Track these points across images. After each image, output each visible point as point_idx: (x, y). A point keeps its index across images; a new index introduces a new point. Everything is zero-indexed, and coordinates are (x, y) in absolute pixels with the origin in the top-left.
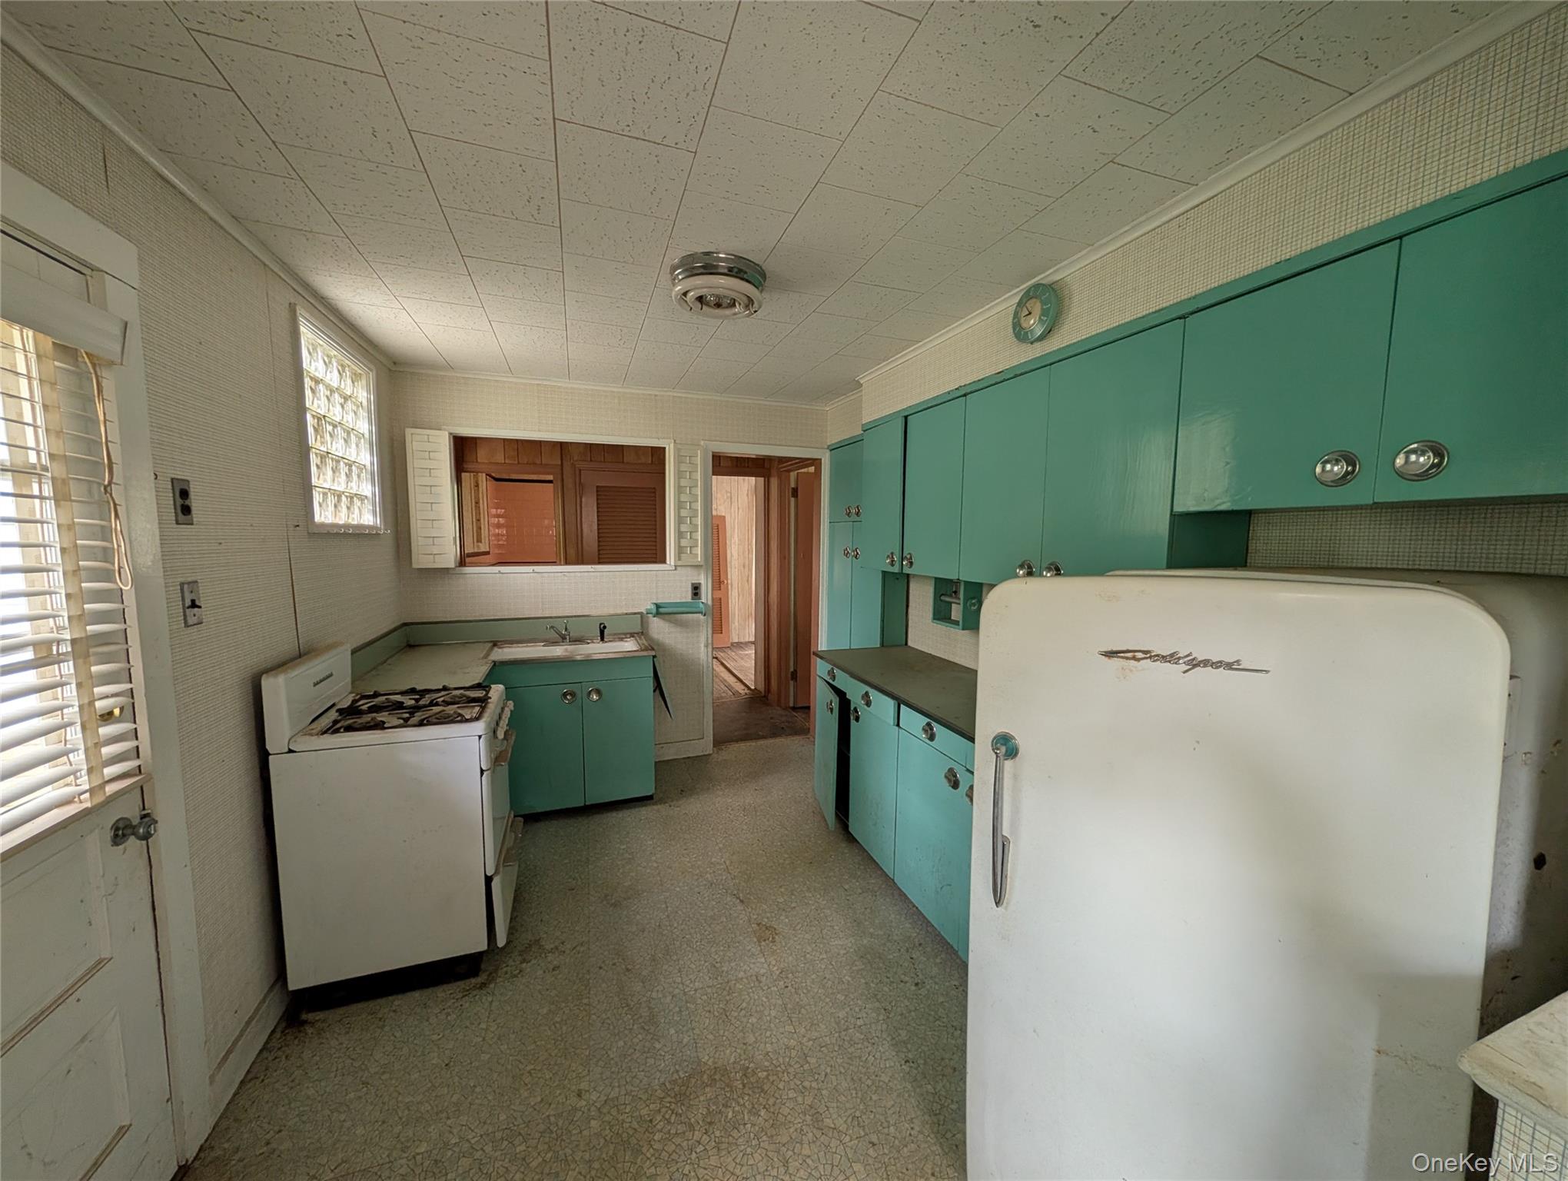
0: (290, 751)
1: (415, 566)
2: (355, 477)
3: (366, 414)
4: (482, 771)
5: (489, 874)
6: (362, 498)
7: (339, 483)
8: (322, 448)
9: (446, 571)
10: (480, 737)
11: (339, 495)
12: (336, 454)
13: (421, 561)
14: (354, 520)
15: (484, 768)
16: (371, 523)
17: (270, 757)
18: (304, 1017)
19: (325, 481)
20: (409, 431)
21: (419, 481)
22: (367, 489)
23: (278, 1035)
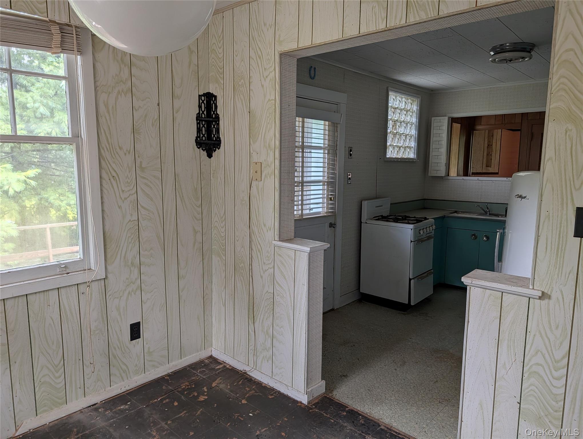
0: (366, 223)
1: (430, 175)
2: (408, 140)
3: (415, 115)
4: (411, 241)
5: (411, 278)
6: (410, 148)
7: (400, 143)
8: (395, 132)
9: (442, 177)
10: (412, 229)
11: (400, 148)
12: (401, 132)
13: (432, 173)
14: (406, 156)
15: (412, 240)
16: (413, 157)
17: (362, 224)
18: (363, 301)
19: (394, 143)
20: (433, 119)
21: (435, 139)
22: (413, 144)
23: (356, 301)
